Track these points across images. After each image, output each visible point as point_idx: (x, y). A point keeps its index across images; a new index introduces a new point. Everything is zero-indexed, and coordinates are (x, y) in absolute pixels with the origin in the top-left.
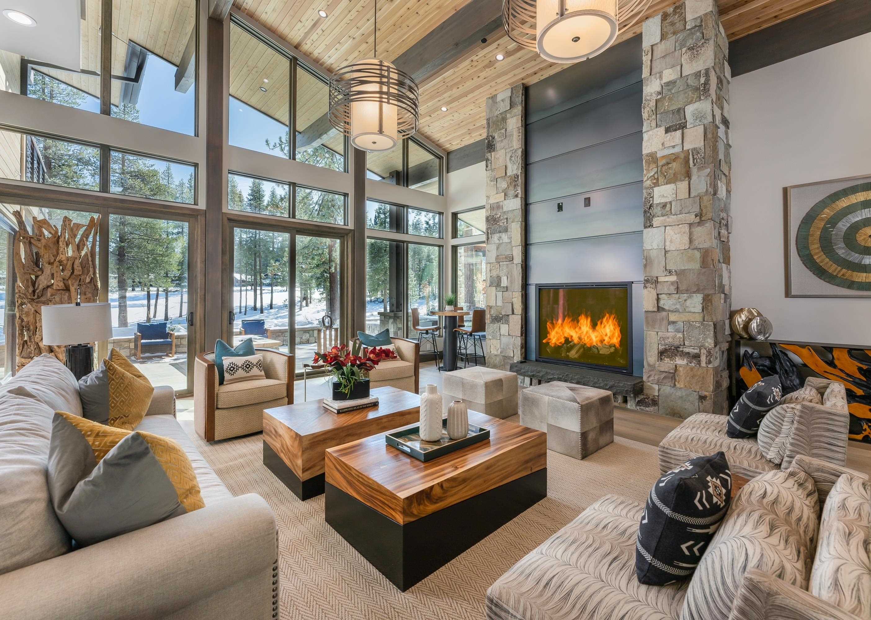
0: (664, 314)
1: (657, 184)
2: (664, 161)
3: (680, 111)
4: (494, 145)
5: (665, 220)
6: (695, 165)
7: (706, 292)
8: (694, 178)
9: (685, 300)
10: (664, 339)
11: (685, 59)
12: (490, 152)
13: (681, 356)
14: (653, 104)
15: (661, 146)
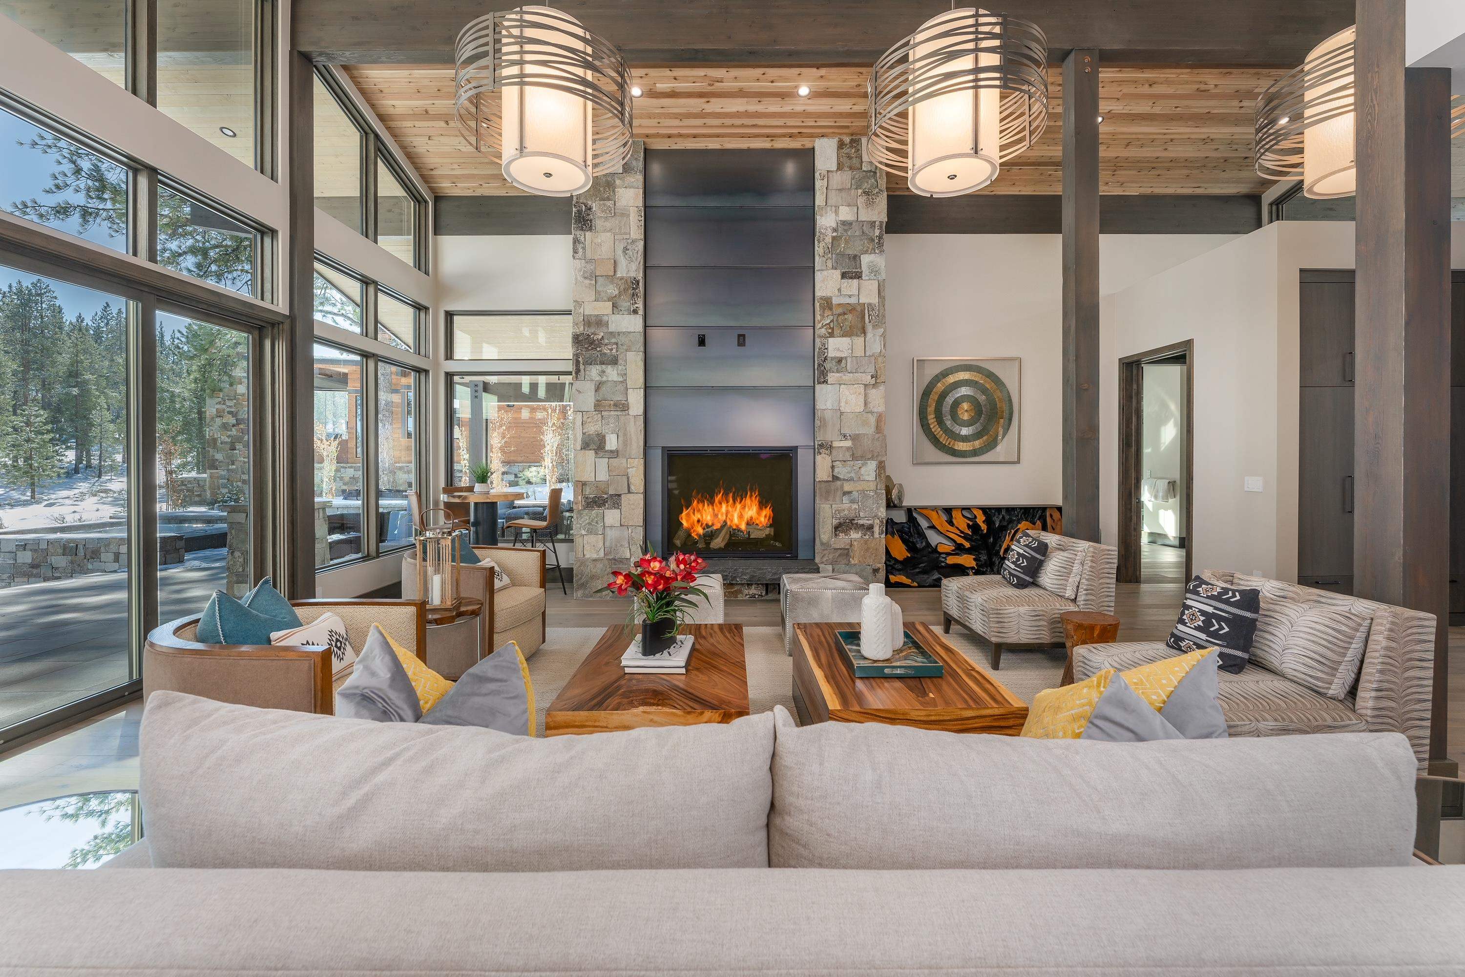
0: (839, 483)
1: (832, 335)
2: (840, 310)
3: (855, 258)
4: (591, 221)
5: (841, 377)
6: (870, 322)
7: (879, 458)
8: (869, 335)
9: (860, 468)
10: (839, 511)
11: (861, 201)
12: (582, 229)
13: (855, 529)
14: (829, 240)
15: (837, 292)
